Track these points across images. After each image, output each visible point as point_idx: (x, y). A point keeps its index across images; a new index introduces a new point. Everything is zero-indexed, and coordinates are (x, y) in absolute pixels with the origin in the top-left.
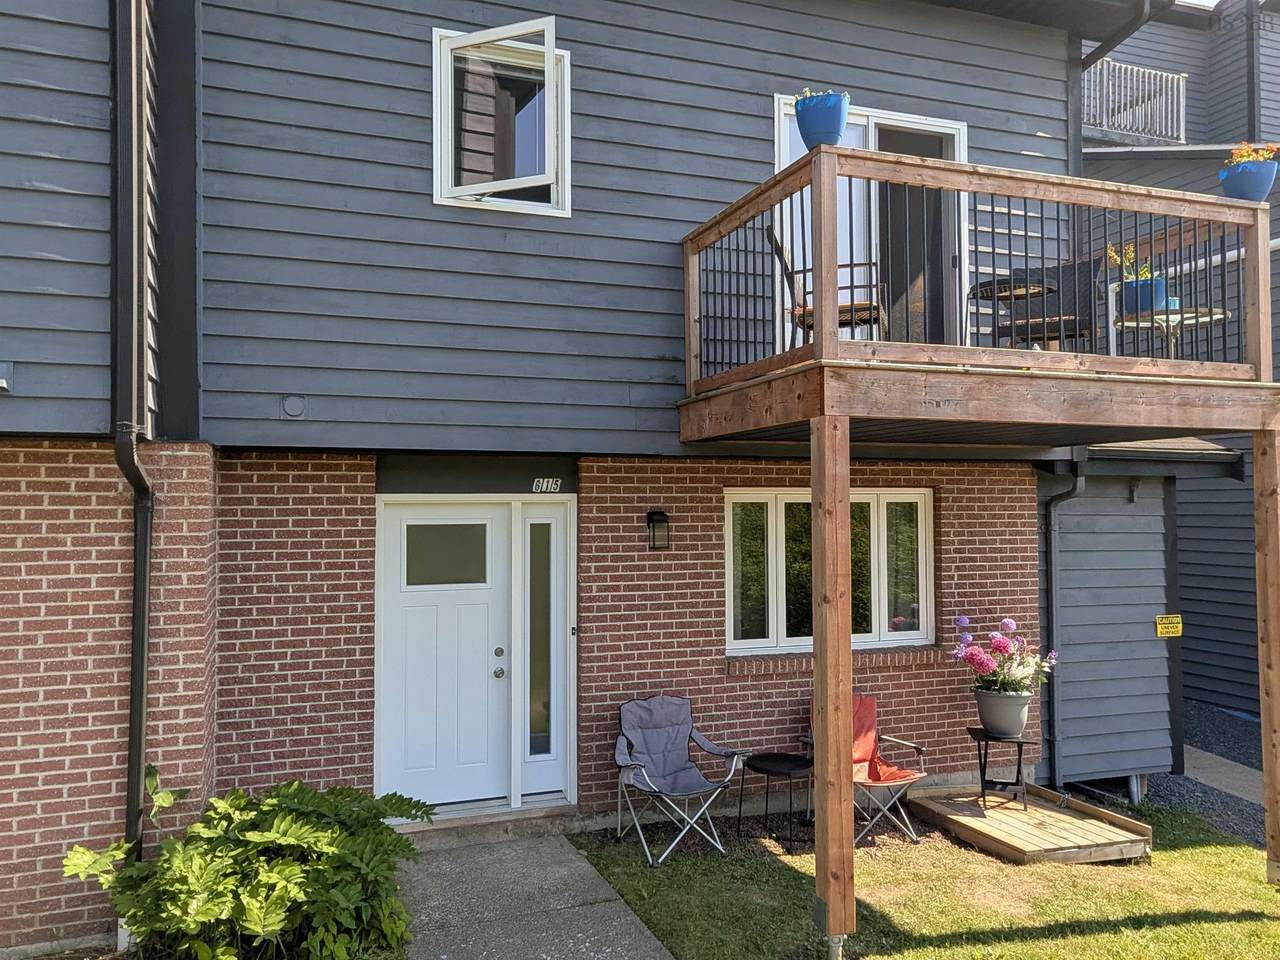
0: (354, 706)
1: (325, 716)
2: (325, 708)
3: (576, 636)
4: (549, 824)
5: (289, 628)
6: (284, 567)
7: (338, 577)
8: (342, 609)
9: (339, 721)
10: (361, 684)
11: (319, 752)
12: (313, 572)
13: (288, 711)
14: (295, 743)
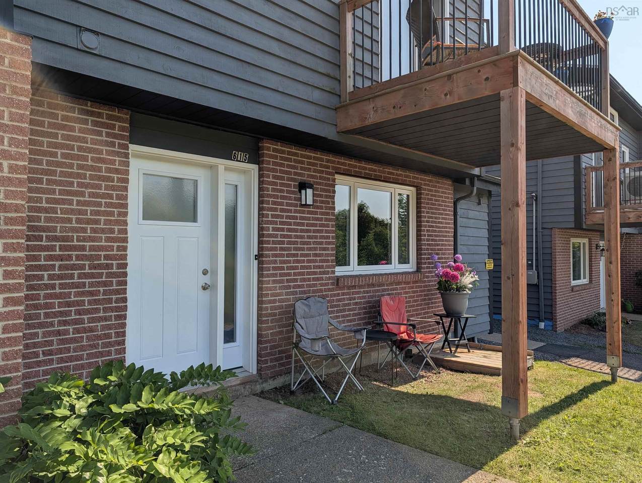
0: (112, 309)
1: (88, 318)
2: (88, 312)
3: (257, 261)
4: (242, 388)
5: (58, 244)
6: (54, 192)
7: (100, 204)
8: (103, 231)
9: (99, 322)
10: (117, 292)
11: (82, 348)
12: (79, 198)
13: (55, 315)
14: (62, 342)
